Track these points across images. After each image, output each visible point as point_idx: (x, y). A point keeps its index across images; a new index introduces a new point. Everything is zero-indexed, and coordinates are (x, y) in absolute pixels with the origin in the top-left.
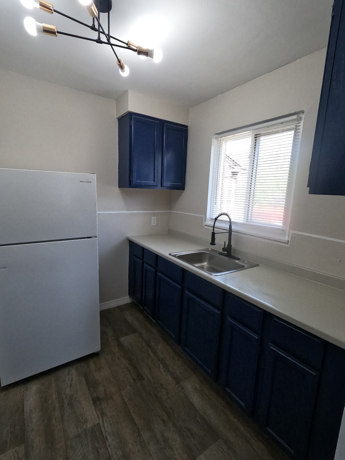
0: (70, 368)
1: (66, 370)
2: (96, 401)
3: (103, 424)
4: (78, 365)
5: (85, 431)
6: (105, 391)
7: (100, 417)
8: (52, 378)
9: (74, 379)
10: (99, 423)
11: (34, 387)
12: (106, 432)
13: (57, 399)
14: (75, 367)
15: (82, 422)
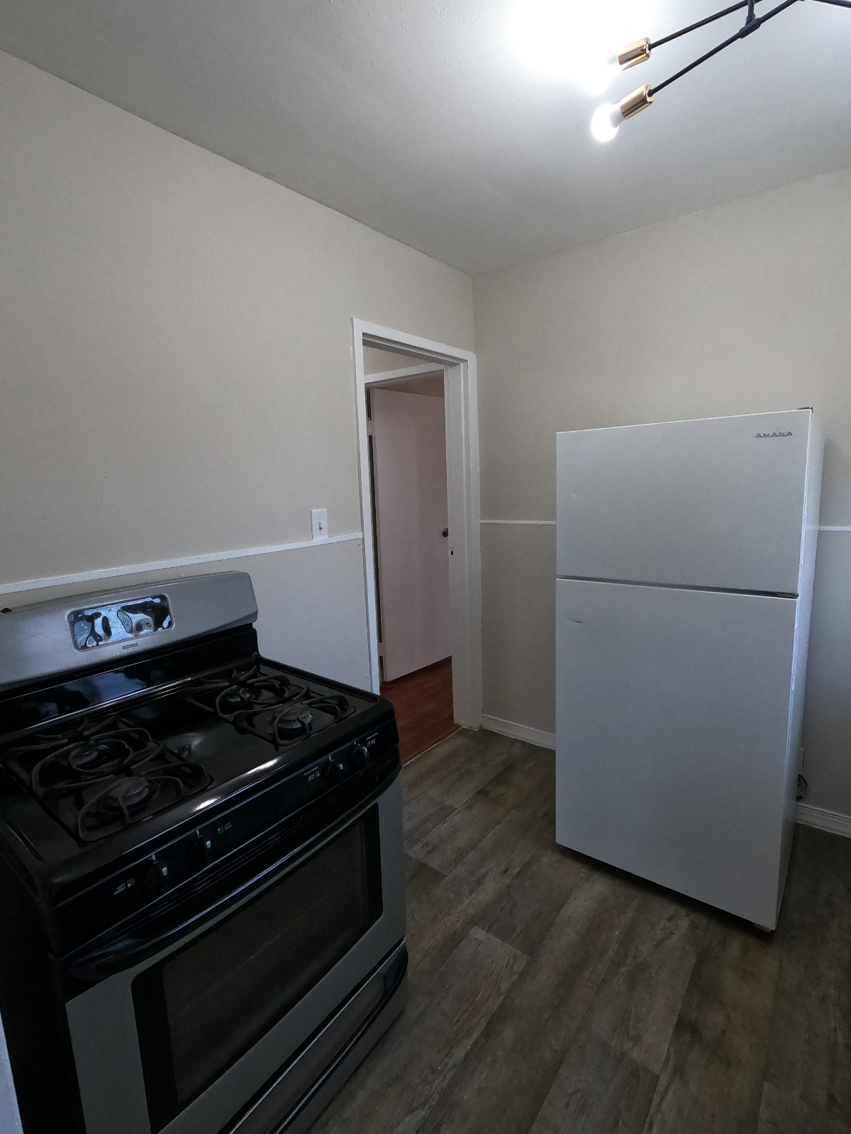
0: (683, 912)
1: (671, 908)
2: (686, 1028)
3: (666, 1090)
4: (702, 920)
5: (622, 1054)
6: (724, 1032)
7: (670, 1069)
8: (637, 897)
9: (674, 938)
10: (657, 1077)
11: (600, 886)
12: (658, 1111)
13: (617, 943)
14: (692, 917)
15: (628, 1033)
